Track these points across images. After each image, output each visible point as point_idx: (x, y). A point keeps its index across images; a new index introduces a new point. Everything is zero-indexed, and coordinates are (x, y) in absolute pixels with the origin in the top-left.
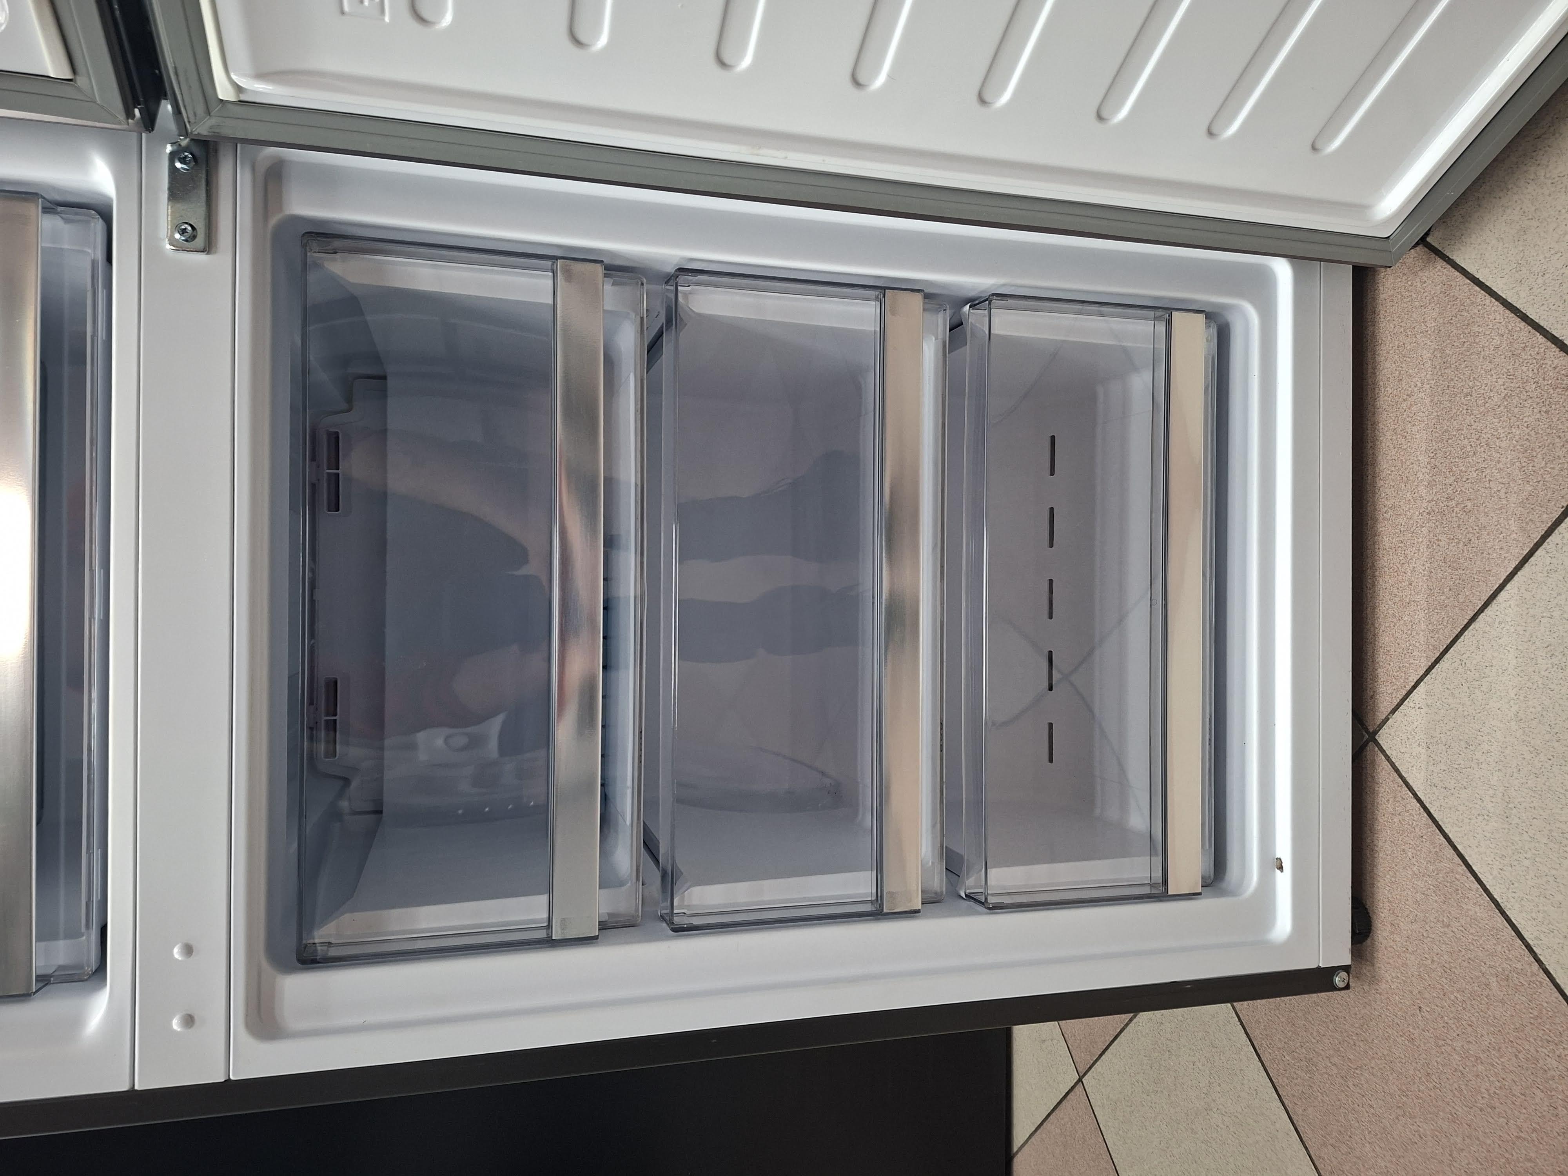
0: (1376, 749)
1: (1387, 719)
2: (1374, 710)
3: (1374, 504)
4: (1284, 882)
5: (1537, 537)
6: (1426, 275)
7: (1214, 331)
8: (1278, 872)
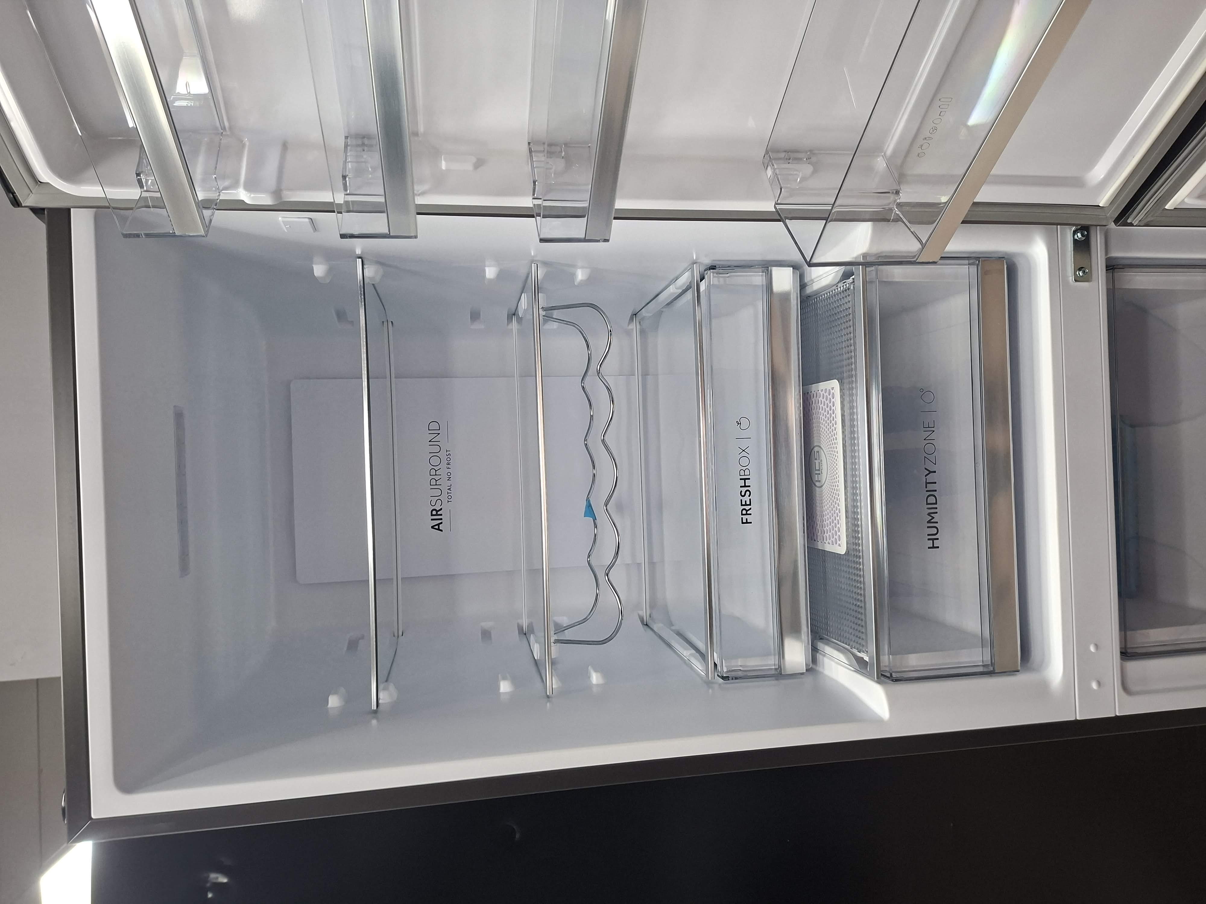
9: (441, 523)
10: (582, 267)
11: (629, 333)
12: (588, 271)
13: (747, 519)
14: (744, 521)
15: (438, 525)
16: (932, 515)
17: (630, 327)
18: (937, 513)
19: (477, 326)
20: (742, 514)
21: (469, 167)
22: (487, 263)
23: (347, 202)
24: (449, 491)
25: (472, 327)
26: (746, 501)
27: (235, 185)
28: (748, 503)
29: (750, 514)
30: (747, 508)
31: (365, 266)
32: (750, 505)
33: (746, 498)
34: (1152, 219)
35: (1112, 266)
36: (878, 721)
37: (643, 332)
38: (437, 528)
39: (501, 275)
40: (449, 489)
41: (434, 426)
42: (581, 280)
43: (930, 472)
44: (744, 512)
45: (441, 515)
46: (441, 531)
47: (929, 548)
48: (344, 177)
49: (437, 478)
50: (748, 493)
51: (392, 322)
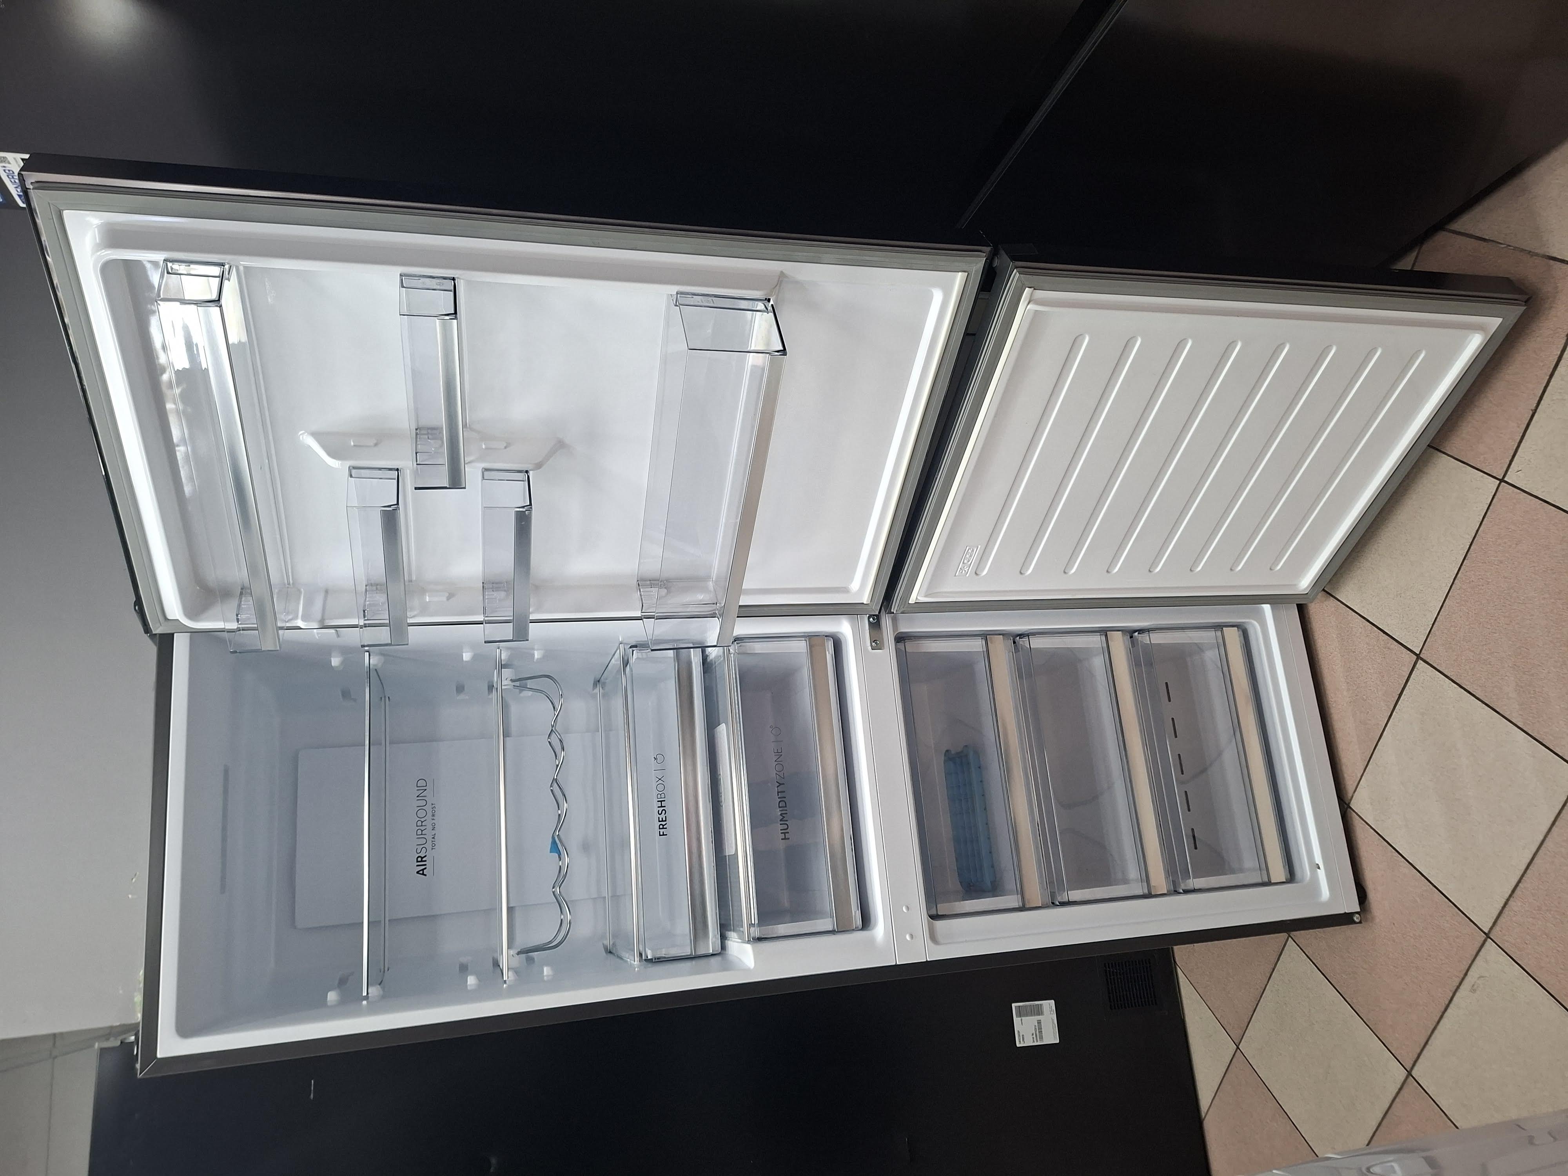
0: (1352, 811)
1: (1352, 797)
2: (1346, 794)
3: (1327, 701)
4: (1321, 874)
5: (1392, 707)
6: (1326, 603)
7: (1241, 632)
8: (1318, 870)
9: (425, 868)
10: (537, 650)
11: (594, 697)
12: (542, 652)
13: (663, 832)
14: (661, 834)
15: (423, 870)
16: (784, 815)
17: (595, 691)
18: (787, 813)
19: (462, 697)
20: (660, 829)
21: (445, 599)
22: (464, 650)
23: (365, 624)
24: (433, 840)
25: (458, 698)
26: (662, 818)
27: (296, 618)
28: (664, 819)
29: (666, 828)
30: (663, 823)
31: (371, 657)
32: (666, 821)
33: (663, 816)
34: (904, 610)
35: (900, 639)
36: (748, 970)
37: (604, 695)
38: (421, 873)
39: (475, 658)
40: (433, 838)
41: (421, 783)
42: (538, 659)
43: (780, 784)
44: (661, 827)
45: (425, 861)
46: (425, 875)
47: (782, 839)
48: (364, 611)
49: (422, 828)
50: (664, 812)
51: (389, 698)
